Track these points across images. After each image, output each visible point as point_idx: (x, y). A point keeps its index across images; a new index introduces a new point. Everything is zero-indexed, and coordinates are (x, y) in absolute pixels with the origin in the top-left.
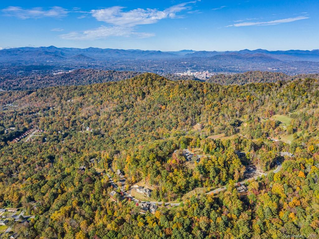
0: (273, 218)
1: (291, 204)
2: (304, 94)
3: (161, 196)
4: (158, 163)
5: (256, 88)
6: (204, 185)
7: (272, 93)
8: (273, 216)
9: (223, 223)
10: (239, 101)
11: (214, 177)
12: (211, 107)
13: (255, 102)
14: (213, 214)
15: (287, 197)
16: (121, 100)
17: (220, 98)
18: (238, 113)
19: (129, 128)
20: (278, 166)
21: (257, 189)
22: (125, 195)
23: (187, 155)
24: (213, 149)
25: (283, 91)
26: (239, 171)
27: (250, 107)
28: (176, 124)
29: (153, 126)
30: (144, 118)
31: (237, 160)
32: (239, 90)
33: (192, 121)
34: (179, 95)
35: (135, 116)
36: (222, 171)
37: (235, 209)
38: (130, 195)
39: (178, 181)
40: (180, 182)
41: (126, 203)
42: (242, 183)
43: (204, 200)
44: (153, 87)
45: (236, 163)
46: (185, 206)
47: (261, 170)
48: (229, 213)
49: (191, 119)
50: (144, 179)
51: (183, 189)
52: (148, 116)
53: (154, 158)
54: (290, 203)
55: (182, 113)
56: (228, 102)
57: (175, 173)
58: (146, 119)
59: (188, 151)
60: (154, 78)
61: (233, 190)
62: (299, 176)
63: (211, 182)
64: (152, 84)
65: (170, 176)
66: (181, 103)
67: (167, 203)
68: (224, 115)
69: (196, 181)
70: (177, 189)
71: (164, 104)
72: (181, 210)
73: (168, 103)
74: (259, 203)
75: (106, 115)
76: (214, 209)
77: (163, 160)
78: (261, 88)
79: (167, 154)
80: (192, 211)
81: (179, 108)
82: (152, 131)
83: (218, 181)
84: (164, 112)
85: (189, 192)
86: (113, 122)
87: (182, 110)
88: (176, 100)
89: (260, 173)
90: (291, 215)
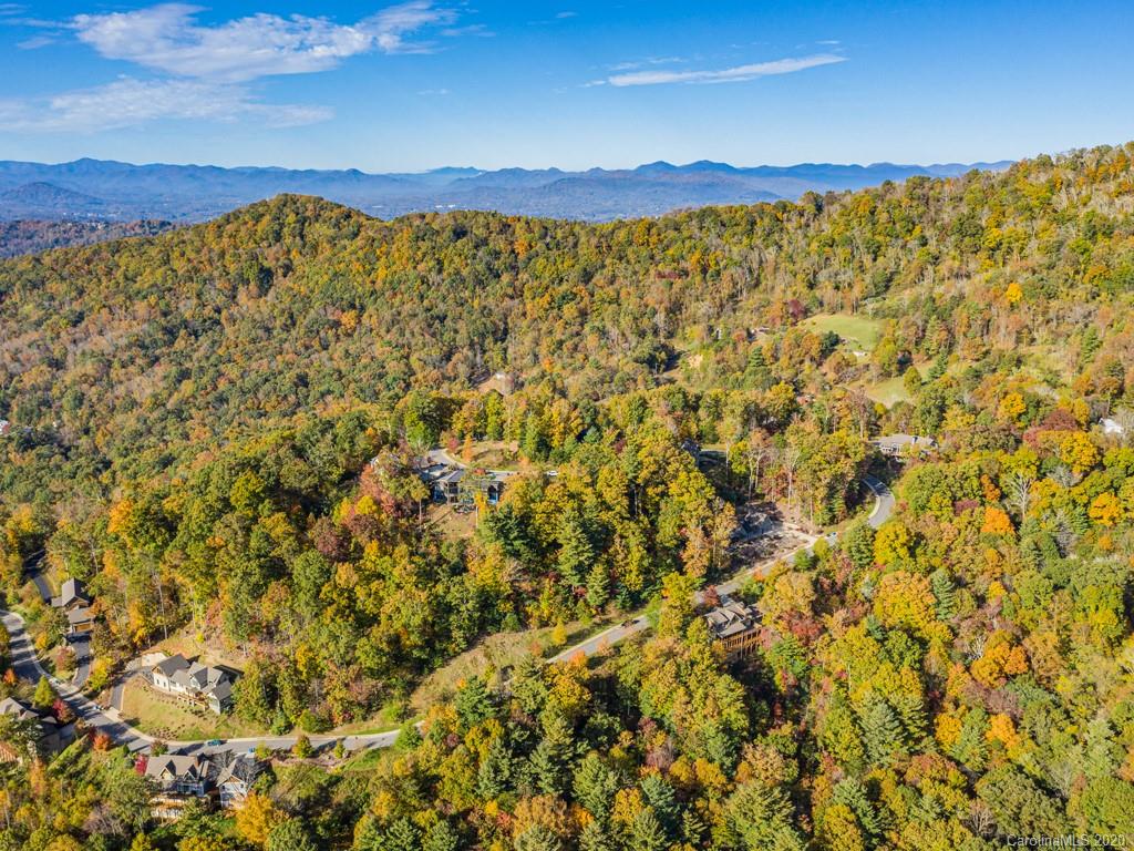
0: (911, 754)
1: (982, 669)
2: (909, 231)
3: (288, 700)
4: (276, 524)
5: (723, 225)
6: (528, 616)
7: (786, 237)
8: (911, 743)
9: (655, 824)
10: (661, 275)
11: (582, 570)
12: (548, 306)
13: (725, 275)
14: (590, 774)
15: (956, 635)
16: (168, 305)
17: (585, 270)
18: (660, 318)
19: (193, 411)
20: (878, 498)
21: (807, 611)
22: (82, 714)
23: (437, 473)
24: (571, 438)
25: (827, 228)
26: (707, 533)
27: (708, 297)
28: (404, 381)
29: (300, 395)
30: (261, 366)
31: (692, 475)
32: (659, 235)
33: (473, 366)
34: (415, 268)
35: (220, 360)
36: (622, 537)
37: (710, 727)
38: (113, 716)
39: (387, 609)
40: (398, 610)
41: (81, 765)
42: (723, 589)
43: (534, 696)
44: (304, 246)
45: (688, 493)
46: (427, 742)
47: (804, 519)
48: (677, 755)
49: (466, 358)
50: (198, 618)
51: (415, 646)
52: (279, 357)
53: (255, 499)
54: (976, 665)
55: (427, 336)
56: (616, 285)
57: (369, 565)
58: (269, 368)
59: (443, 456)
60: (308, 214)
61: (684, 627)
62: (987, 529)
63: (566, 600)
64: (302, 237)
65: (342, 582)
66: (422, 298)
67: (328, 737)
68: (603, 333)
69: (486, 600)
70: (380, 651)
71: (353, 306)
72: (398, 773)
73: (368, 301)
74: (824, 680)
75: (89, 362)
76: (597, 747)
77: (306, 505)
78: (743, 224)
79: (335, 477)
80: (468, 773)
81: (415, 315)
82: (295, 413)
83: (605, 588)
84: (349, 335)
85: (454, 663)
86: (121, 390)
87: (430, 326)
88: (403, 287)
89: (803, 536)
90: (995, 729)
